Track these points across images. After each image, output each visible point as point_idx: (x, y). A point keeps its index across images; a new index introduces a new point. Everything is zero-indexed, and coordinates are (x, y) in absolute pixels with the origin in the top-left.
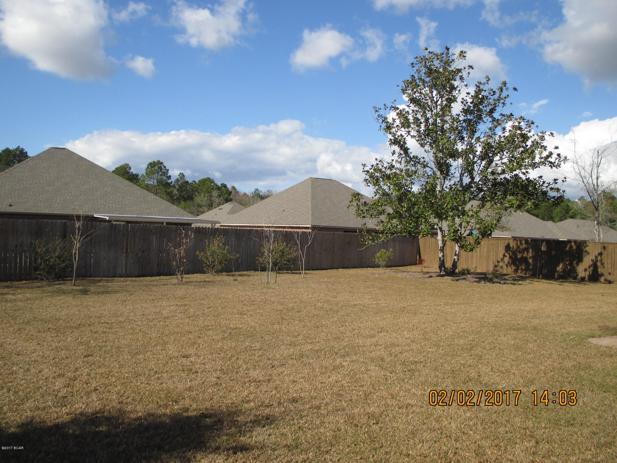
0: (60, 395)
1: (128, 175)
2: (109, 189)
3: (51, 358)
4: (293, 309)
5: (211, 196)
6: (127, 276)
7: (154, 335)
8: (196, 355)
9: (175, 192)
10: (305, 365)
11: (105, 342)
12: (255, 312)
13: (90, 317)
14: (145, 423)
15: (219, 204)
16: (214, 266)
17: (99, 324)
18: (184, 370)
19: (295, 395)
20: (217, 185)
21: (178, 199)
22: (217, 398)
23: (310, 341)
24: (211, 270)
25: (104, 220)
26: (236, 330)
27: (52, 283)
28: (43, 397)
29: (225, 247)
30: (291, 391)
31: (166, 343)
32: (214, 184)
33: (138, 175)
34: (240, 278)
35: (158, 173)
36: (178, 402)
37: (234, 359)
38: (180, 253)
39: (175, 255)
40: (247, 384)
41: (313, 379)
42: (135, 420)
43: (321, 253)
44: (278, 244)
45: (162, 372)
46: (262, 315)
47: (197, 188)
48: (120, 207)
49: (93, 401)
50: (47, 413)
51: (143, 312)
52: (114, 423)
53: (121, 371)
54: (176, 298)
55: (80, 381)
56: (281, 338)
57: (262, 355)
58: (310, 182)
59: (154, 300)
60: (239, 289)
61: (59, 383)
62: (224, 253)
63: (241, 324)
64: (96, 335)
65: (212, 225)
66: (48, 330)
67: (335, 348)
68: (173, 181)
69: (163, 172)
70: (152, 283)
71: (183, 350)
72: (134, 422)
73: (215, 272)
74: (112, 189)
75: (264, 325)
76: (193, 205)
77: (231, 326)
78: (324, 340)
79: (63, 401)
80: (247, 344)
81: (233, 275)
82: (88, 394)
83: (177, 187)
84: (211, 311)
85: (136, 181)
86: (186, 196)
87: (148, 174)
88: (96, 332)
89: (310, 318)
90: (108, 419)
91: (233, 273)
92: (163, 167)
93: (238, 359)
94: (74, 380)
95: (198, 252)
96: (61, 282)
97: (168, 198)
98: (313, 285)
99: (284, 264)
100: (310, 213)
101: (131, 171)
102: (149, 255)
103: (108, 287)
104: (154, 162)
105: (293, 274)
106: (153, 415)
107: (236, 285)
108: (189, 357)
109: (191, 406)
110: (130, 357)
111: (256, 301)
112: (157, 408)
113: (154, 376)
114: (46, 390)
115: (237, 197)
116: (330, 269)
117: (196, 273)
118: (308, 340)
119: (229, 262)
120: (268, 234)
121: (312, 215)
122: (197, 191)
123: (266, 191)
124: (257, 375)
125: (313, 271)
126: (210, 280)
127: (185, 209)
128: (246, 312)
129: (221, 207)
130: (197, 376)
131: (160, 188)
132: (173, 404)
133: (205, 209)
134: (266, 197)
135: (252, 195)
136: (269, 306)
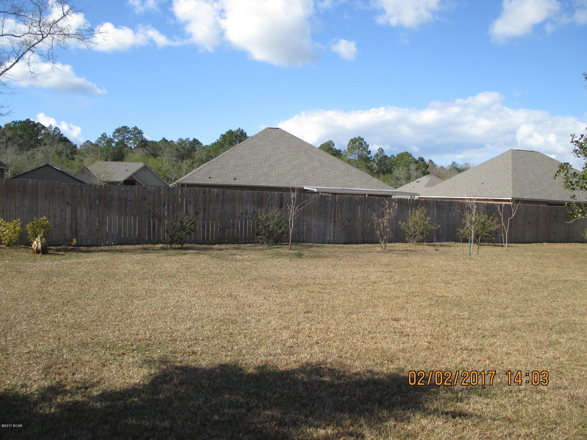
0: (287, 344)
1: (332, 151)
2: (317, 164)
3: (277, 311)
4: (498, 281)
5: (409, 170)
6: (335, 243)
7: (364, 298)
8: (406, 319)
9: (375, 166)
10: (517, 338)
11: (322, 301)
12: (460, 282)
13: (306, 278)
14: (364, 378)
15: (417, 178)
16: (415, 237)
17: (314, 284)
18: (395, 333)
19: (510, 367)
20: (414, 159)
21: (377, 172)
22: (430, 362)
23: (520, 314)
24: (412, 239)
25: (312, 192)
26: (443, 299)
27: (272, 247)
28: (273, 345)
29: (426, 218)
30: (505, 362)
31: (376, 306)
32: (412, 157)
33: (341, 151)
34: (441, 249)
35: (359, 149)
36: (393, 362)
37: (442, 326)
38: (383, 223)
39: (379, 225)
40: (459, 352)
41: (527, 353)
42: (356, 374)
43: (524, 226)
44: (479, 216)
45: (375, 332)
46: (467, 285)
47: (396, 162)
48: (326, 180)
49: (317, 353)
50: (278, 359)
51: (352, 276)
52: (337, 375)
53: (338, 328)
54: (381, 265)
55: (303, 334)
56: (489, 308)
57: (472, 325)
58: (510, 154)
59: (361, 266)
60: (441, 259)
61: (285, 334)
62: (426, 224)
63: (447, 292)
64: (313, 294)
65: (411, 197)
66: (272, 287)
67: (548, 323)
68: (373, 156)
69: (364, 148)
70: (357, 250)
71: (393, 313)
72: (354, 376)
73: (417, 242)
74: (320, 163)
75: (470, 295)
76: (392, 178)
77: (437, 293)
78: (536, 315)
79: (291, 351)
80: (455, 312)
81: (434, 246)
82: (311, 346)
83: (376, 161)
84: (415, 279)
85: (339, 156)
86: (385, 170)
87: (350, 150)
88: (312, 292)
89: (517, 291)
90: (331, 371)
91: (434, 243)
92: (363, 143)
93: (447, 326)
94: (298, 333)
95: (400, 222)
96: (279, 246)
97: (368, 171)
98: (517, 258)
99: (486, 236)
100: (511, 186)
101: (335, 147)
102: (354, 224)
103: (319, 252)
104: (355, 138)
105: (495, 247)
106: (371, 371)
107: (438, 255)
108: (399, 321)
109: (406, 367)
110: (344, 316)
111: (459, 271)
112: (374, 366)
113: (368, 336)
114: (275, 339)
115: (434, 170)
116: (534, 242)
117: (398, 242)
118: (518, 313)
119: (430, 233)
120: (471, 206)
121: (513, 187)
122: (395, 165)
123: (464, 164)
124: (468, 343)
125: (516, 244)
126: (411, 249)
127: (384, 181)
128: (450, 281)
129: (419, 180)
130: (408, 339)
131: (361, 163)
132: (388, 363)
133: (403, 181)
134: (464, 170)
135: (449, 168)
136: (473, 276)
